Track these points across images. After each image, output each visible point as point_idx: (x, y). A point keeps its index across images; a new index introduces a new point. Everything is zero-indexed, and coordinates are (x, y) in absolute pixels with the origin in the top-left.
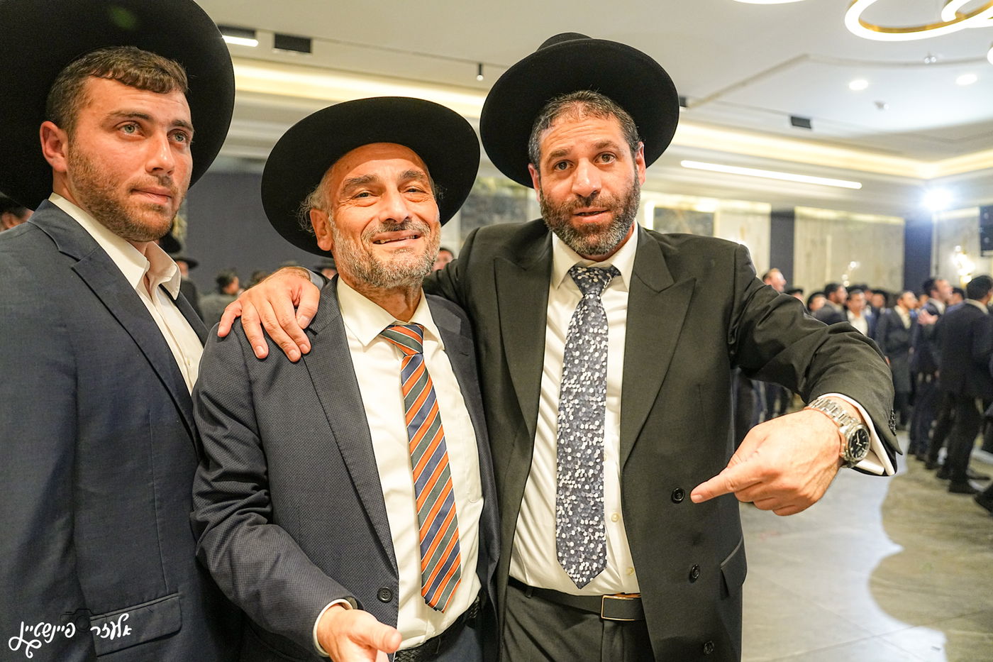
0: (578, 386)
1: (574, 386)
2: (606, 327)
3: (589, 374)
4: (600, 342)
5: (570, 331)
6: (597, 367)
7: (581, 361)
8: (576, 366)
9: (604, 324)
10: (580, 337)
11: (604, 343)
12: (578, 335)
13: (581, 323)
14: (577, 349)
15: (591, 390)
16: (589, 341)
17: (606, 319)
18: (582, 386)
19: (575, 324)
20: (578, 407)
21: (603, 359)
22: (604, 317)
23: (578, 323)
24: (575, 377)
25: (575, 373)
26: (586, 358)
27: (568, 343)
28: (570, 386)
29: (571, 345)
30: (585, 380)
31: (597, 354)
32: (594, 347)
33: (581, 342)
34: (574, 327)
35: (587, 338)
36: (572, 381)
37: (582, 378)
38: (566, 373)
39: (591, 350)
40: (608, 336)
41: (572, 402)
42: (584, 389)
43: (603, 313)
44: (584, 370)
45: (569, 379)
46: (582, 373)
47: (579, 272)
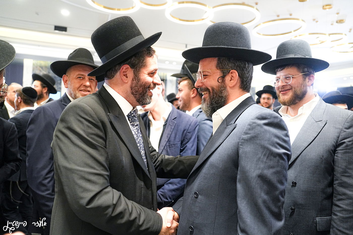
7: (140, 147)
14: (138, 143)
16: (141, 140)
19: (134, 133)
26: (141, 146)
33: (139, 140)
35: (140, 138)
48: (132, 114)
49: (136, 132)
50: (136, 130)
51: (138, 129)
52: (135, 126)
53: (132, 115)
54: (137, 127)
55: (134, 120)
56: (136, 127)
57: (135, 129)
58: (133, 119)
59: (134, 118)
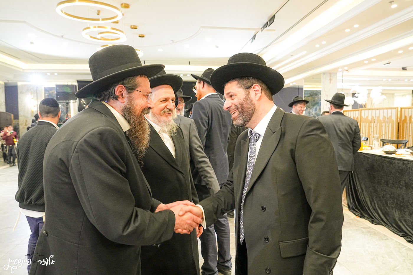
2: (254, 154)
4: (252, 160)
6: (250, 168)
9: (254, 153)
11: (253, 160)
17: (255, 151)
21: (252, 166)
22: (254, 151)
31: (251, 164)
32: (250, 161)
40: (254, 157)
43: (254, 149)
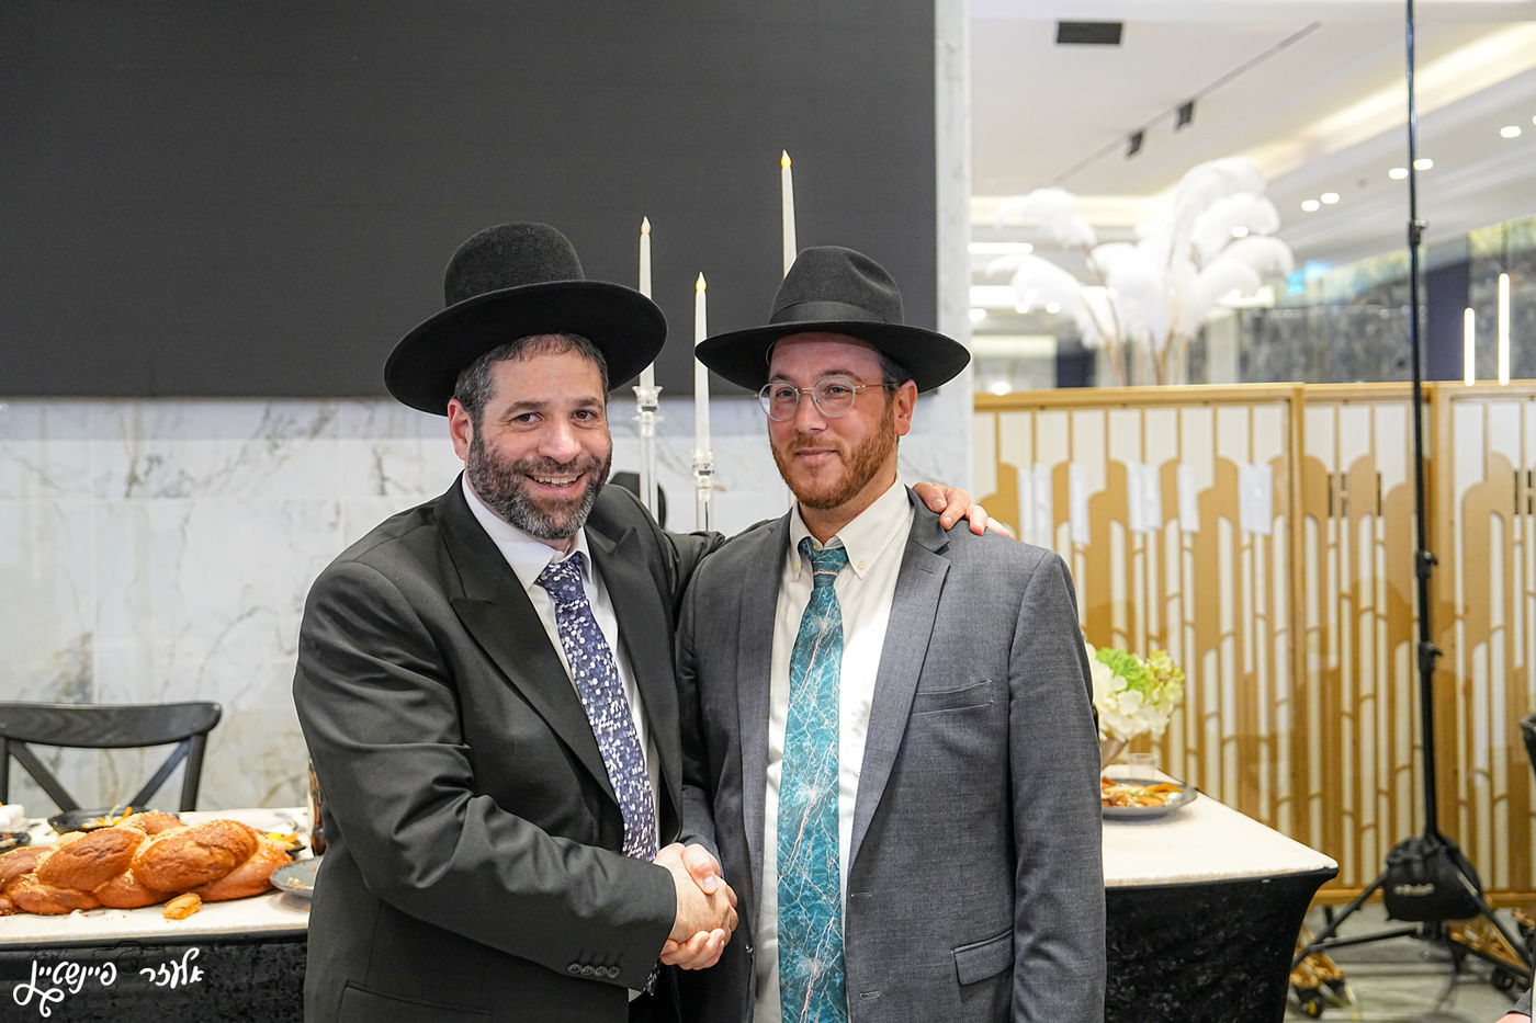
0: (612, 722)
1: (608, 724)
3: (616, 702)
5: (570, 656)
7: (602, 689)
8: (598, 698)
10: (589, 660)
12: (585, 657)
13: (582, 641)
14: (592, 677)
15: (625, 723)
16: (602, 661)
18: (616, 720)
19: (572, 644)
20: (622, 748)
23: (577, 641)
24: (604, 712)
25: (603, 707)
26: (607, 684)
27: (577, 674)
28: (604, 726)
29: (582, 674)
30: (615, 713)
31: (614, 677)
32: (608, 667)
33: (593, 665)
34: (574, 648)
35: (598, 657)
36: (604, 718)
37: (612, 711)
38: (592, 710)
39: (608, 673)
41: (614, 745)
42: (618, 724)
44: (610, 700)
45: (599, 718)
46: (609, 704)
47: (553, 570)
48: (556, 574)
49: (579, 636)
50: (581, 631)
51: (586, 625)
52: (573, 617)
53: (556, 579)
54: (582, 619)
55: (565, 596)
56: (577, 622)
57: (576, 627)
58: (561, 593)
59: (565, 587)
